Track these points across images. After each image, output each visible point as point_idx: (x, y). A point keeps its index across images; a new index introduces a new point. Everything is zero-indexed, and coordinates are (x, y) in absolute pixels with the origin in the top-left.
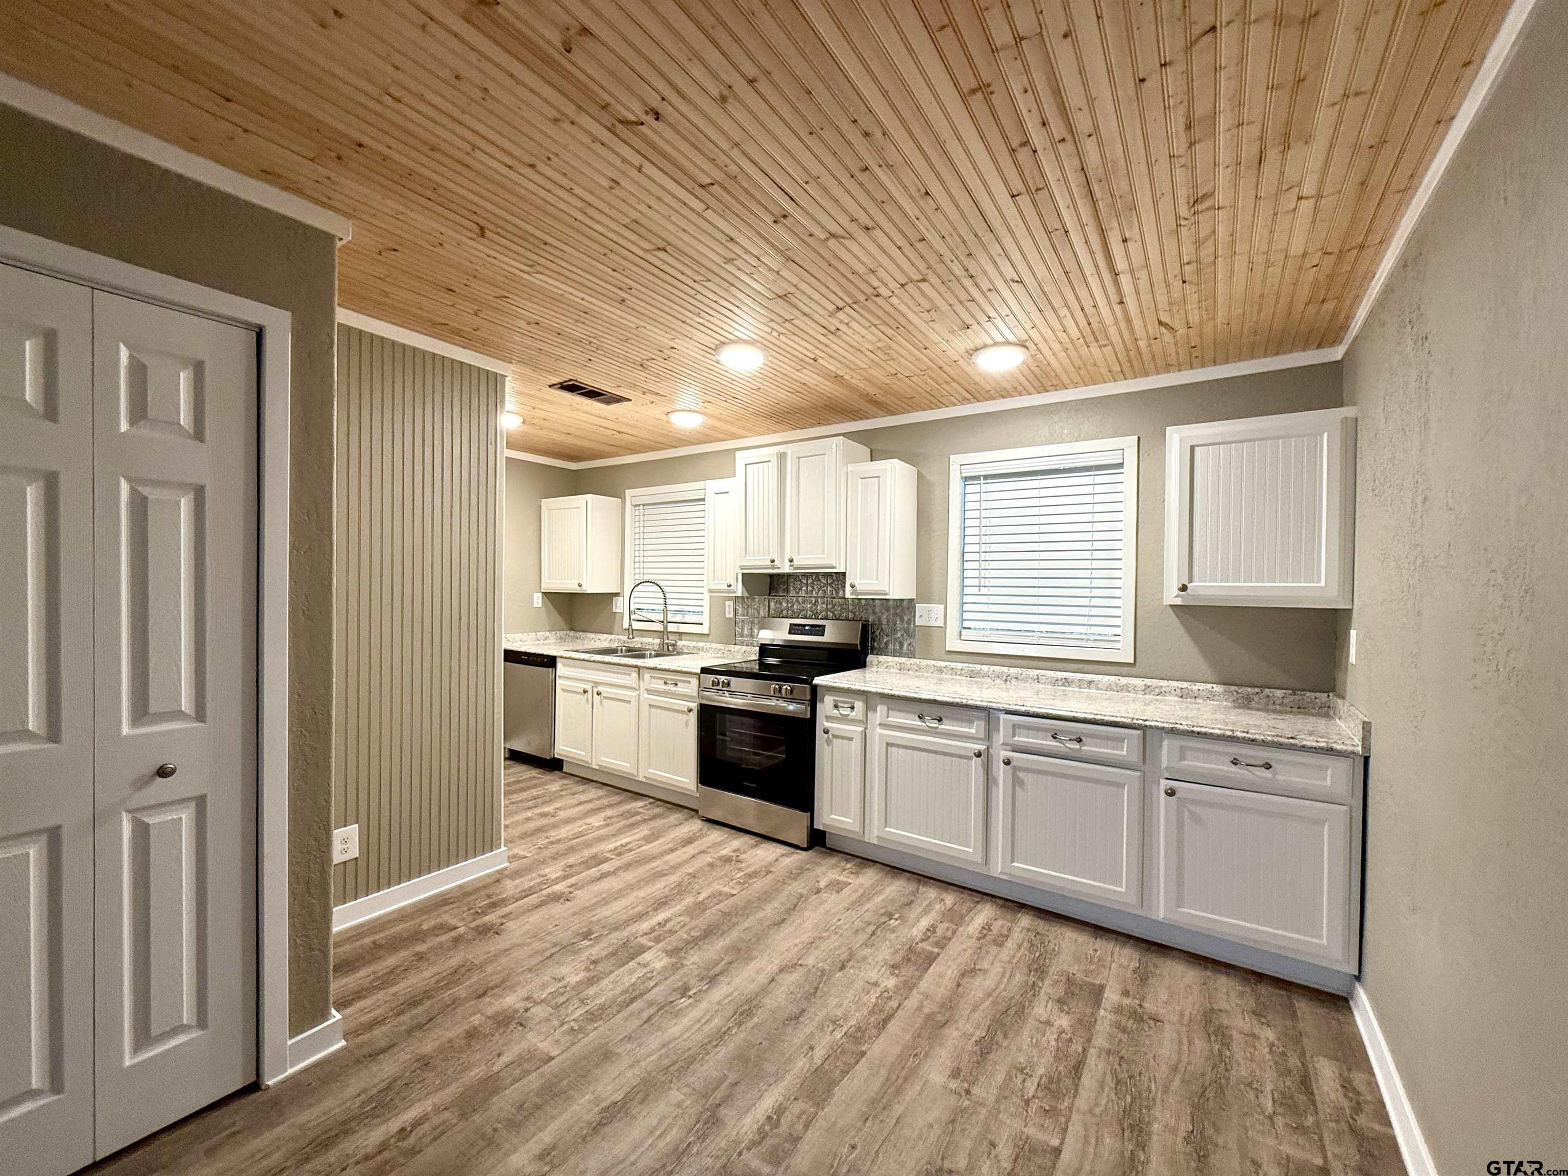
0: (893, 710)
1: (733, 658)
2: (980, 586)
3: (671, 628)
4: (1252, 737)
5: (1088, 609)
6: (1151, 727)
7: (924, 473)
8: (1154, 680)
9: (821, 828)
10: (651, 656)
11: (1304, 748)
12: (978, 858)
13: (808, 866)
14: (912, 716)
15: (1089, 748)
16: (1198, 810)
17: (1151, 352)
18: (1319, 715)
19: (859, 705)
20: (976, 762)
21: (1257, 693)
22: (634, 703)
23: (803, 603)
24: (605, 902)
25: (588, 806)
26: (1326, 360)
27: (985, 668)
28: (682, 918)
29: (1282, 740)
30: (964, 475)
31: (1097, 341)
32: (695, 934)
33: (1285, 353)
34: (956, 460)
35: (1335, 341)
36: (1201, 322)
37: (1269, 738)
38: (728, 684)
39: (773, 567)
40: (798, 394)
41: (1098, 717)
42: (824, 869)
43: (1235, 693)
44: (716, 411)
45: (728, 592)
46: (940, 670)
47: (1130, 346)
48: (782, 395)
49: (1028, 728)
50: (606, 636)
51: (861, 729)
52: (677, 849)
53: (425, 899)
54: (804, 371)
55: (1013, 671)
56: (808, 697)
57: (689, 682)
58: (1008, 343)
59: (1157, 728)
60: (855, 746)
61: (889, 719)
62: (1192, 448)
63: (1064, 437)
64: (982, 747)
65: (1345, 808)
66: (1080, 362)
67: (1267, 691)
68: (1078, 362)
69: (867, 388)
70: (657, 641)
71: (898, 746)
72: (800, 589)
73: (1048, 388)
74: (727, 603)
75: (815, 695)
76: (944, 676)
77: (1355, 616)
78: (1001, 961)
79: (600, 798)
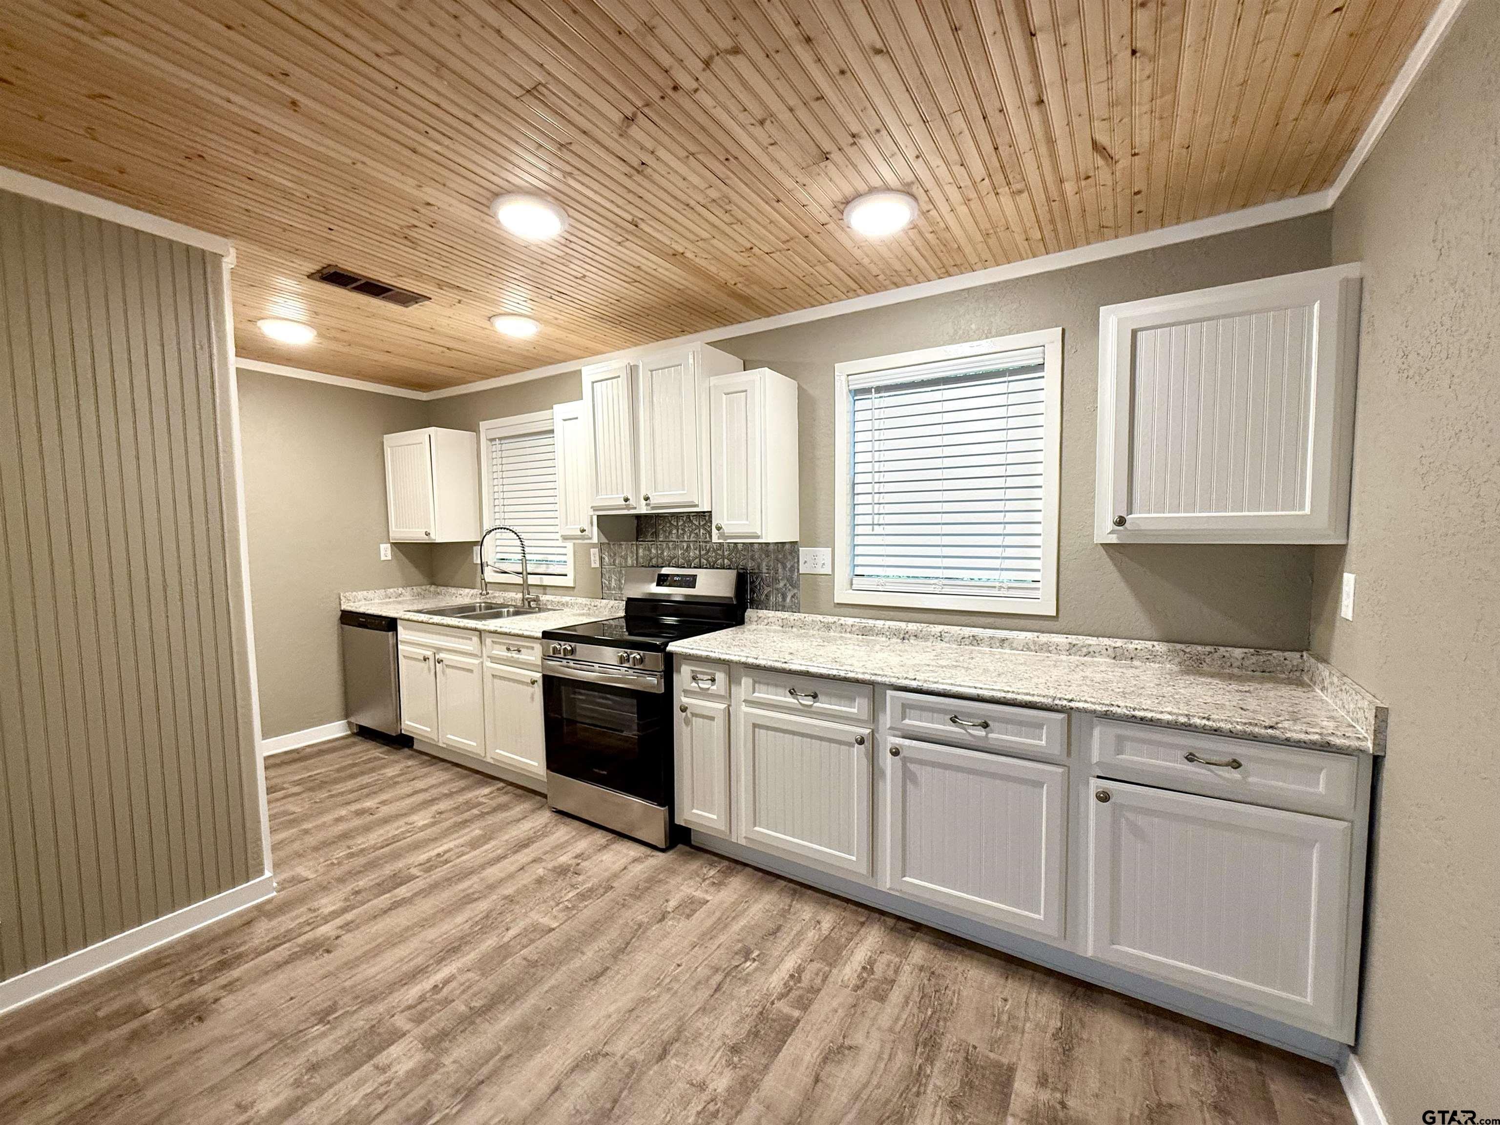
0: (760, 683)
1: (597, 616)
2: (873, 524)
3: (532, 580)
4: (1215, 725)
5: (1001, 549)
6: (1078, 709)
7: (804, 387)
8: (1080, 637)
9: (683, 824)
10: (508, 614)
11: (1288, 743)
12: (863, 869)
13: (661, 876)
14: (780, 690)
15: (998, 736)
16: (1141, 820)
17: (1082, 202)
18: (1289, 682)
19: (720, 677)
20: (858, 751)
21: (1210, 653)
22: (476, 674)
23: (674, 549)
24: (376, 952)
25: (421, 797)
26: (1312, 210)
27: (879, 623)
28: (470, 975)
29: (1256, 730)
30: (852, 387)
31: (1008, 184)
32: (477, 1004)
33: (1255, 204)
34: (842, 369)
35: (1326, 182)
36: (1152, 144)
37: (1239, 727)
38: (573, 651)
39: (628, 507)
40: (636, 284)
41: (1010, 696)
42: (679, 879)
43: (1181, 653)
44: (550, 315)
45: (583, 538)
46: (828, 627)
47: (1054, 194)
48: (617, 286)
49: (922, 708)
50: (467, 590)
51: (723, 706)
52: (505, 857)
53: (127, 963)
54: (627, 244)
55: (912, 627)
56: (662, 668)
57: (532, 648)
58: (888, 189)
59: (1085, 711)
60: (718, 727)
61: (756, 694)
62: (1134, 333)
63: (971, 333)
64: (866, 731)
65: (1345, 824)
66: (988, 226)
67: (1222, 649)
68: (985, 225)
69: (722, 274)
70: (520, 595)
71: (768, 728)
72: (670, 533)
73: (951, 270)
74: (592, 550)
75: (670, 663)
76: (832, 634)
77: (1352, 556)
78: (879, 1029)
79: (443, 783)
